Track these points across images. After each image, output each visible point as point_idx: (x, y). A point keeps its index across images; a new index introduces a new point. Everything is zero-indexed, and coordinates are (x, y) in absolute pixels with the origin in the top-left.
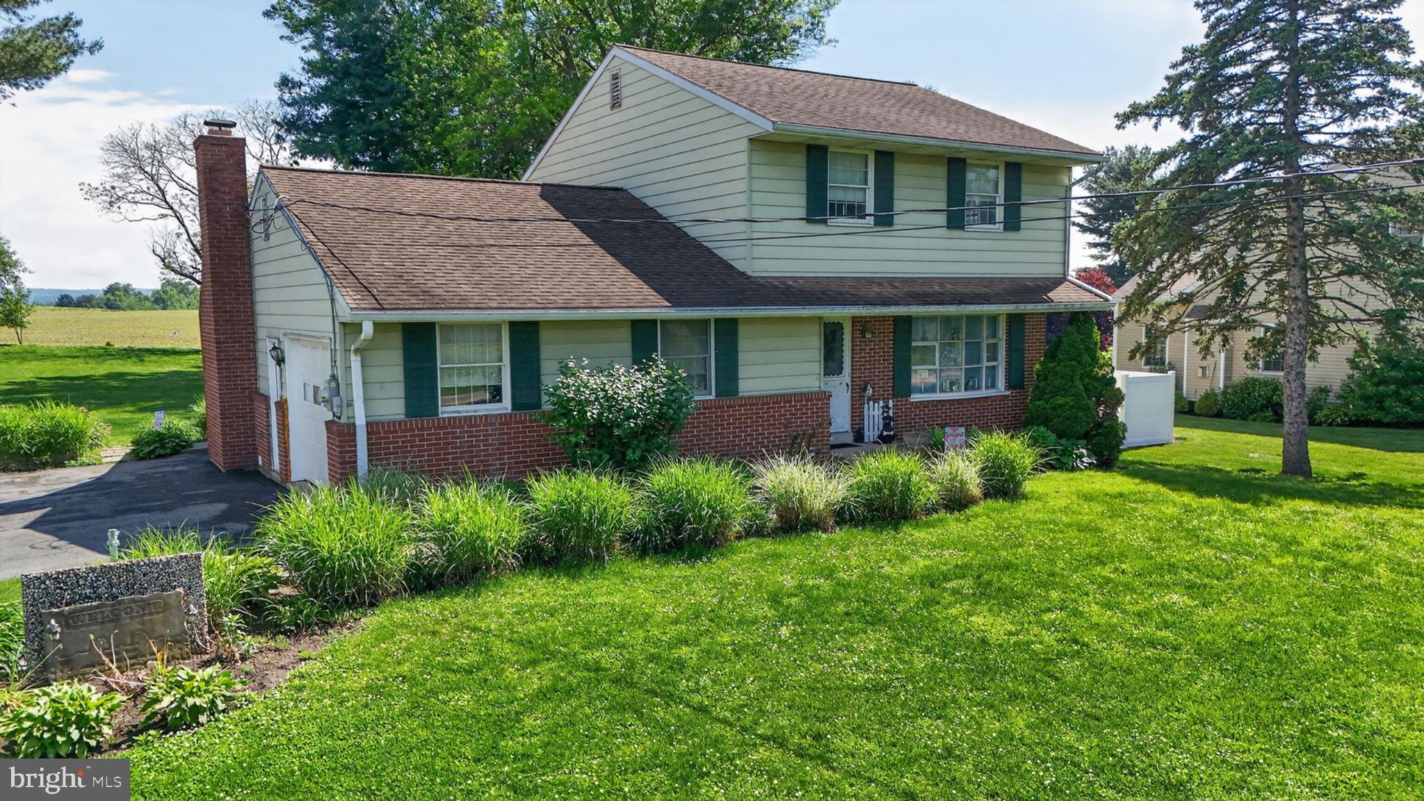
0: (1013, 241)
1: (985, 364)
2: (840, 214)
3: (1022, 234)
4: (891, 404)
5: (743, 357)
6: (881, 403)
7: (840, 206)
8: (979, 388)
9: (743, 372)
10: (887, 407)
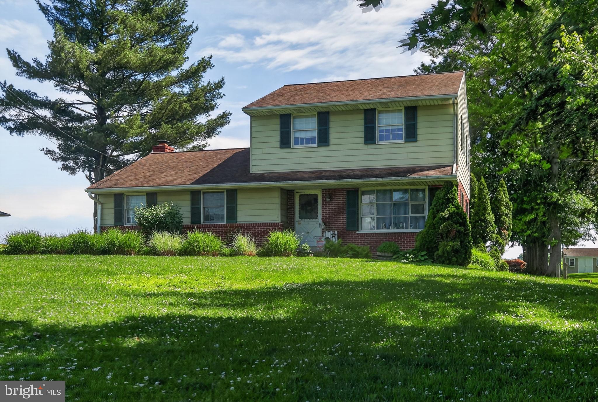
0: (412, 147)
1: (410, 215)
2: (302, 143)
3: (419, 143)
4: (336, 232)
5: (239, 207)
6: (332, 232)
7: (302, 139)
8: (407, 228)
9: (239, 213)
10: (334, 234)
